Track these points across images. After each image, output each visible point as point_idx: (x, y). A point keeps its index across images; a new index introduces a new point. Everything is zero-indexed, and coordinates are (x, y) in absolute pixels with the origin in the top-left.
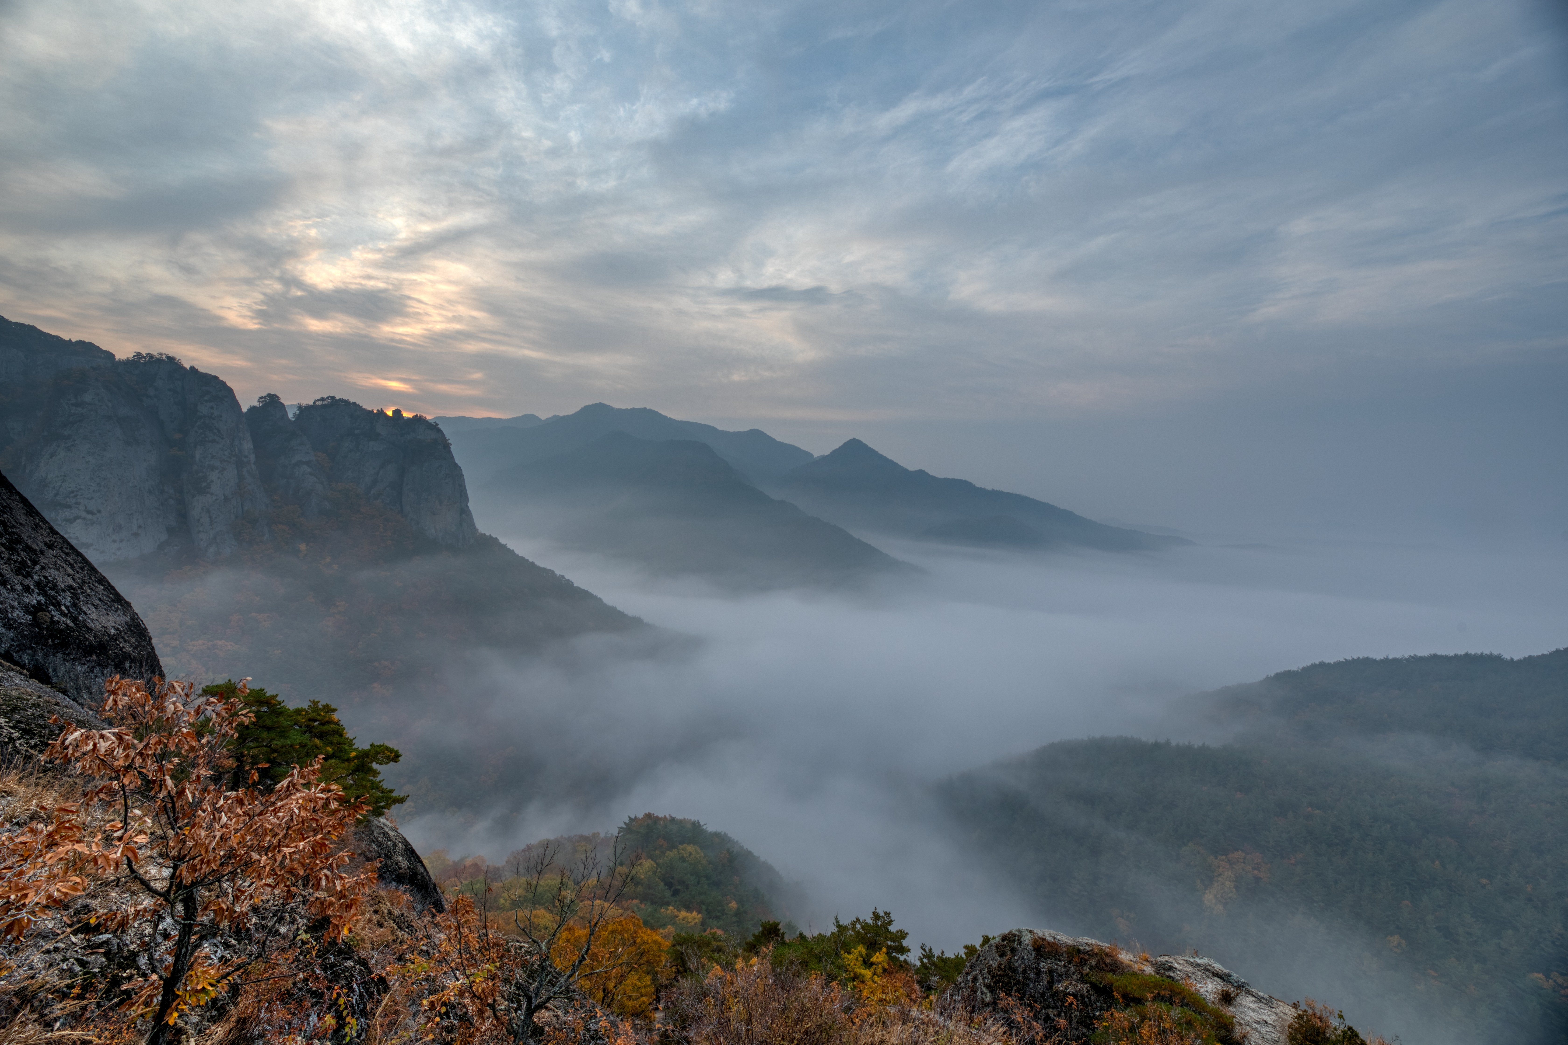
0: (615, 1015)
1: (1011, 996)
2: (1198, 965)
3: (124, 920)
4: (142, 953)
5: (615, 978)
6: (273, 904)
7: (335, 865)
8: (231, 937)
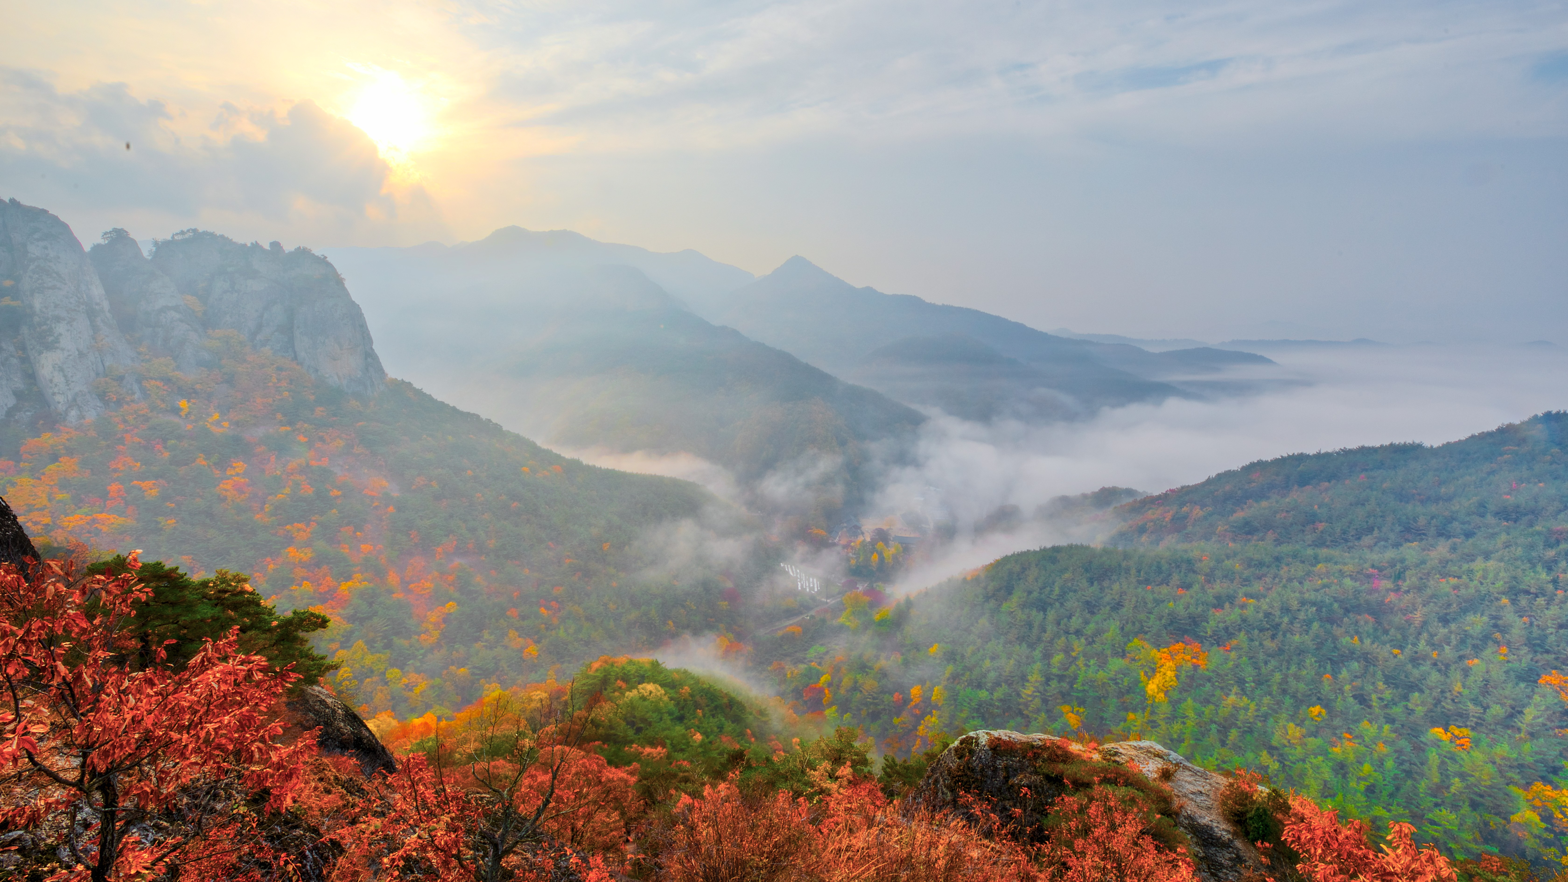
0: (586, 851)
1: (970, 793)
2: (1141, 748)
3: (34, 815)
4: (61, 845)
5: (583, 817)
6: (204, 783)
7: (267, 737)
8: (161, 819)
